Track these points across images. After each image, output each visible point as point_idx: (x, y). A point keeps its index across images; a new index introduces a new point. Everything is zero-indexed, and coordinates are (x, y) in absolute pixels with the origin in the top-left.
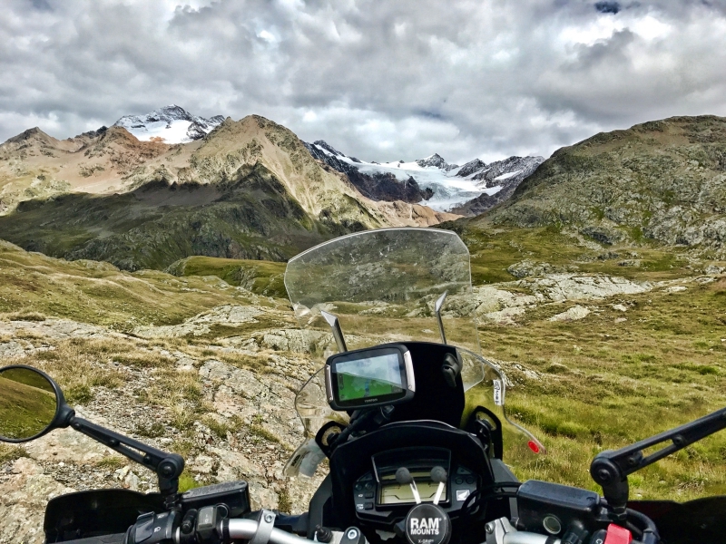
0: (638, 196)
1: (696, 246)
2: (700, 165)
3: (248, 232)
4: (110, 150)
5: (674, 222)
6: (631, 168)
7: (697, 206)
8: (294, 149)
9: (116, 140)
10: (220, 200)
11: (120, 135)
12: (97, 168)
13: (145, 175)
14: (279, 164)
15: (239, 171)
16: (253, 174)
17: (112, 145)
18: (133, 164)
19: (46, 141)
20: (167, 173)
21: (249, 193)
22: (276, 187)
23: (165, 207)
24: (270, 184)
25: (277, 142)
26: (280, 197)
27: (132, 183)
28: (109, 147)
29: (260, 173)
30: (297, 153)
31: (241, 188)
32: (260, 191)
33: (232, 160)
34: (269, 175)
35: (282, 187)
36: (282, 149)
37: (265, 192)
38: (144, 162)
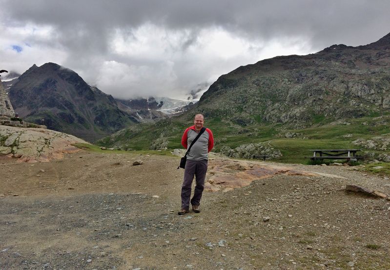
0: (259, 99)
1: (286, 123)
2: (289, 81)
5: (276, 111)
6: (256, 84)
7: (286, 102)
10: (30, 115)
14: (67, 91)
15: (42, 97)
16: (50, 98)
21: (49, 110)
22: (66, 105)
24: (61, 103)
25: (65, 79)
26: (68, 111)
29: (55, 97)
30: (79, 84)
31: (43, 107)
32: (55, 108)
33: (37, 91)
34: (61, 98)
35: (70, 105)
36: (69, 82)
37: (59, 109)
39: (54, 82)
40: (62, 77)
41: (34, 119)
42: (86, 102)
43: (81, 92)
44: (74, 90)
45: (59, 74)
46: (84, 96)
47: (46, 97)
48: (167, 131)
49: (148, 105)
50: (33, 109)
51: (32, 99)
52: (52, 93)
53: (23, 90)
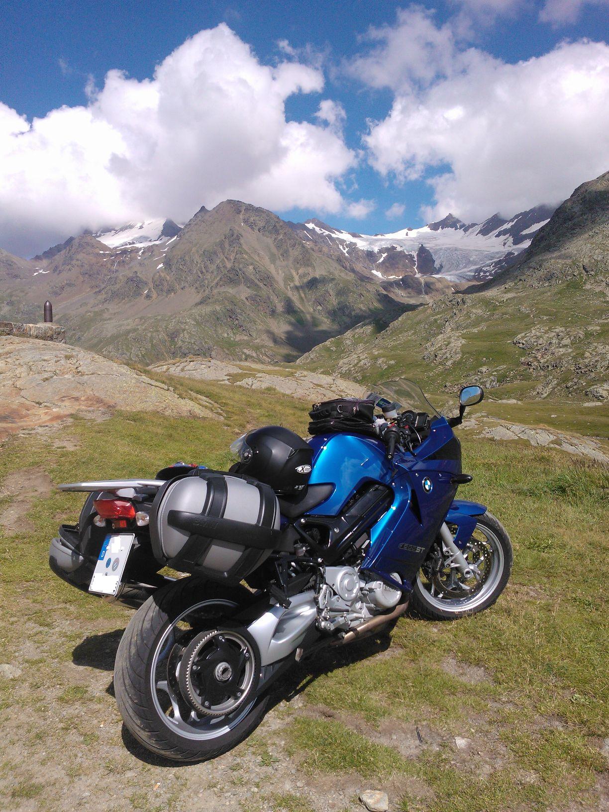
3: (232, 335)
4: (79, 263)
8: (277, 232)
9: (84, 250)
10: (201, 303)
11: (87, 244)
12: (67, 284)
13: (118, 286)
14: (262, 253)
15: (218, 268)
16: (233, 269)
17: (80, 256)
18: (105, 275)
19: (12, 262)
20: (141, 281)
21: (231, 291)
22: (261, 280)
23: (141, 319)
24: (252, 277)
25: (257, 228)
26: (265, 291)
27: (104, 296)
28: (77, 260)
29: (241, 266)
30: (281, 237)
31: (221, 286)
32: (242, 287)
33: (210, 256)
34: (251, 267)
35: (268, 279)
36: (263, 235)
37: (248, 287)
38: (117, 271)
39: (238, 238)
40: (252, 226)
41: (207, 309)
42: (297, 270)
43: (286, 251)
44: (274, 250)
45: (246, 221)
46: (291, 259)
47: (225, 267)
48: (460, 318)
49: (416, 266)
50: (204, 291)
51: (202, 273)
52: (235, 259)
53: (187, 258)
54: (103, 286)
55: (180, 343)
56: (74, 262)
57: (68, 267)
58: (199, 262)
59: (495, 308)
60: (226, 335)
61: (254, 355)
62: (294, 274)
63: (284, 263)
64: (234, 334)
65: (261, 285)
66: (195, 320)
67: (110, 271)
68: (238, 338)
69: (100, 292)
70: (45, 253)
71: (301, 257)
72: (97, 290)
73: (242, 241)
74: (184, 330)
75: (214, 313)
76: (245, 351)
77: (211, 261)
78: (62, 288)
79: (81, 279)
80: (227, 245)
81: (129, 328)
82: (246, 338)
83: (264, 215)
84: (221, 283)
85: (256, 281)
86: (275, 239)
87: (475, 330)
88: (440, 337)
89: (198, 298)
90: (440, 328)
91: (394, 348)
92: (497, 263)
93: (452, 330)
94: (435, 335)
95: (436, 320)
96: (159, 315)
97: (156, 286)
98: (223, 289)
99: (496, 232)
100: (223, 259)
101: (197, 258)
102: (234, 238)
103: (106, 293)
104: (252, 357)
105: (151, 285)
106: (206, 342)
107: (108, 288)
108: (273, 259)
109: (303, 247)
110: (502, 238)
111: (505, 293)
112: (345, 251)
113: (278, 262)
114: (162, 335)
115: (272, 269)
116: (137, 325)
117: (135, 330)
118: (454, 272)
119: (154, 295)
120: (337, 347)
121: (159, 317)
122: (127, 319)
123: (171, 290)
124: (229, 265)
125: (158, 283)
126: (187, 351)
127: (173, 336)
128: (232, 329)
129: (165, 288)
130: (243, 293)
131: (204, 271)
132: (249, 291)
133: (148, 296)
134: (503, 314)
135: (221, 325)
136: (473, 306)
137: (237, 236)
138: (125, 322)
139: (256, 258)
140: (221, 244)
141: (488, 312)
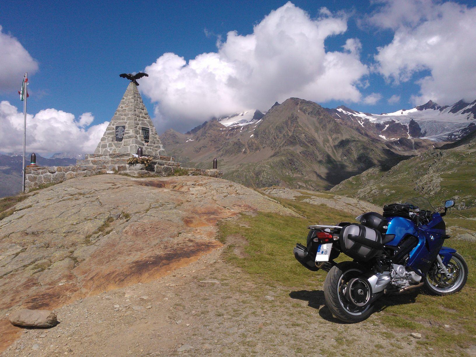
3: (291, 174)
4: (209, 135)
8: (320, 115)
9: (212, 128)
10: (274, 156)
11: (214, 125)
12: (203, 146)
13: (229, 147)
14: (310, 126)
15: (284, 135)
16: (293, 136)
17: (210, 131)
18: (223, 141)
19: (176, 135)
20: (241, 144)
21: (291, 148)
22: (309, 142)
23: (240, 165)
24: (304, 140)
25: (307, 113)
26: (311, 148)
27: (222, 153)
28: (209, 133)
29: (297, 134)
30: (322, 117)
31: (285, 146)
32: (298, 146)
33: (279, 129)
34: (303, 135)
35: (313, 141)
36: (311, 116)
37: (302, 146)
38: (229, 139)
39: (296, 118)
40: (304, 111)
41: (277, 159)
42: (331, 135)
43: (325, 125)
44: (318, 125)
45: (301, 109)
46: (328, 130)
47: (288, 135)
48: (439, 164)
49: (408, 132)
50: (276, 149)
51: (275, 139)
52: (294, 130)
53: (267, 131)
54: (221, 147)
55: (261, 178)
56: (207, 135)
57: (203, 137)
58: (274, 133)
59: (463, 158)
60: (287, 174)
61: (304, 186)
62: (330, 138)
63: (323, 132)
64: (292, 173)
65: (309, 145)
66: (270, 165)
67: (225, 139)
68: (295, 176)
69: (219, 150)
70: (192, 130)
71: (334, 128)
72: (218, 149)
73: (298, 120)
74: (264, 171)
75: (281, 161)
76: (299, 183)
77: (281, 132)
78: (200, 149)
79: (210, 143)
80: (289, 123)
81: (234, 170)
82: (299, 176)
83: (312, 105)
84: (286, 144)
85: (306, 142)
86: (318, 118)
87: (450, 172)
88: (426, 176)
89: (272, 153)
90: (426, 171)
91: (395, 183)
92: (463, 130)
93: (434, 172)
94: (422, 175)
95: (422, 166)
96: (250, 163)
97: (249, 147)
98: (286, 148)
99: (462, 111)
100: (287, 131)
101: (272, 131)
102: (294, 119)
103: (223, 151)
104: (303, 187)
105: (247, 146)
106: (276, 178)
107: (223, 148)
108: (317, 130)
109: (335, 122)
110: (466, 114)
111: (470, 149)
112: (362, 124)
113: (320, 132)
114: (252, 174)
115: (316, 136)
116: (239, 168)
117: (237, 171)
118: (434, 136)
119: (248, 151)
120: (356, 182)
121: (250, 164)
122: (233, 165)
123: (257, 149)
124: (290, 134)
125: (250, 145)
126: (265, 183)
127: (258, 174)
128: (291, 170)
129: (254, 147)
130: (298, 149)
131: (276, 137)
132: (302, 148)
133: (245, 152)
134: (468, 162)
135: (285, 168)
136: (448, 157)
137: (296, 117)
138: (232, 167)
139: (307, 130)
140: (286, 123)
141: (458, 161)
